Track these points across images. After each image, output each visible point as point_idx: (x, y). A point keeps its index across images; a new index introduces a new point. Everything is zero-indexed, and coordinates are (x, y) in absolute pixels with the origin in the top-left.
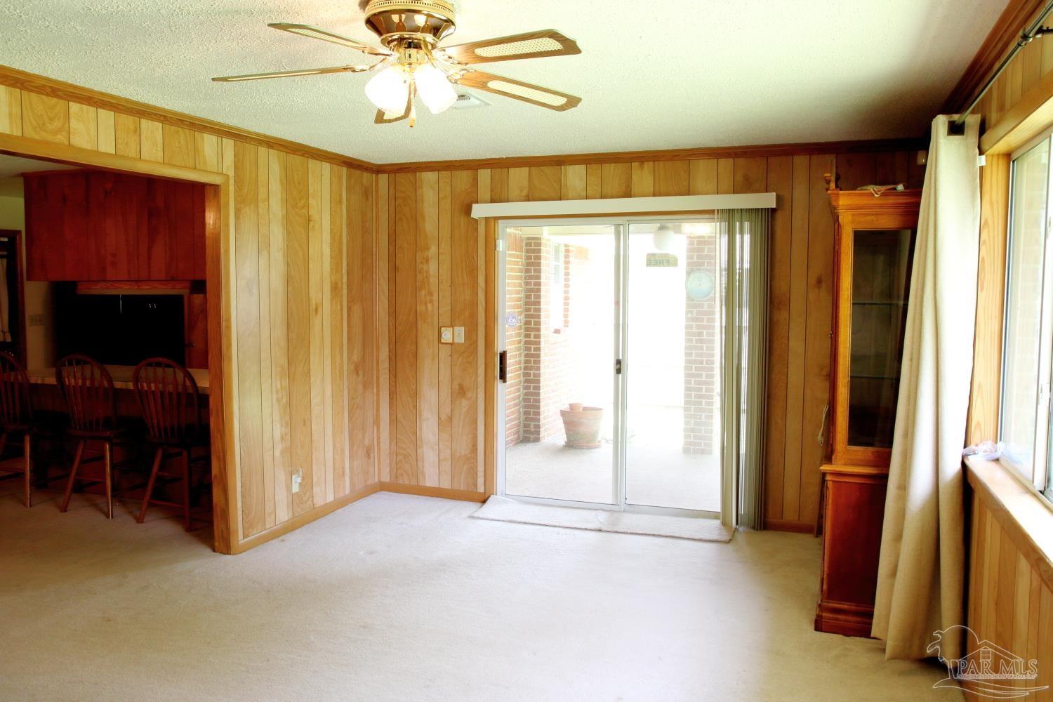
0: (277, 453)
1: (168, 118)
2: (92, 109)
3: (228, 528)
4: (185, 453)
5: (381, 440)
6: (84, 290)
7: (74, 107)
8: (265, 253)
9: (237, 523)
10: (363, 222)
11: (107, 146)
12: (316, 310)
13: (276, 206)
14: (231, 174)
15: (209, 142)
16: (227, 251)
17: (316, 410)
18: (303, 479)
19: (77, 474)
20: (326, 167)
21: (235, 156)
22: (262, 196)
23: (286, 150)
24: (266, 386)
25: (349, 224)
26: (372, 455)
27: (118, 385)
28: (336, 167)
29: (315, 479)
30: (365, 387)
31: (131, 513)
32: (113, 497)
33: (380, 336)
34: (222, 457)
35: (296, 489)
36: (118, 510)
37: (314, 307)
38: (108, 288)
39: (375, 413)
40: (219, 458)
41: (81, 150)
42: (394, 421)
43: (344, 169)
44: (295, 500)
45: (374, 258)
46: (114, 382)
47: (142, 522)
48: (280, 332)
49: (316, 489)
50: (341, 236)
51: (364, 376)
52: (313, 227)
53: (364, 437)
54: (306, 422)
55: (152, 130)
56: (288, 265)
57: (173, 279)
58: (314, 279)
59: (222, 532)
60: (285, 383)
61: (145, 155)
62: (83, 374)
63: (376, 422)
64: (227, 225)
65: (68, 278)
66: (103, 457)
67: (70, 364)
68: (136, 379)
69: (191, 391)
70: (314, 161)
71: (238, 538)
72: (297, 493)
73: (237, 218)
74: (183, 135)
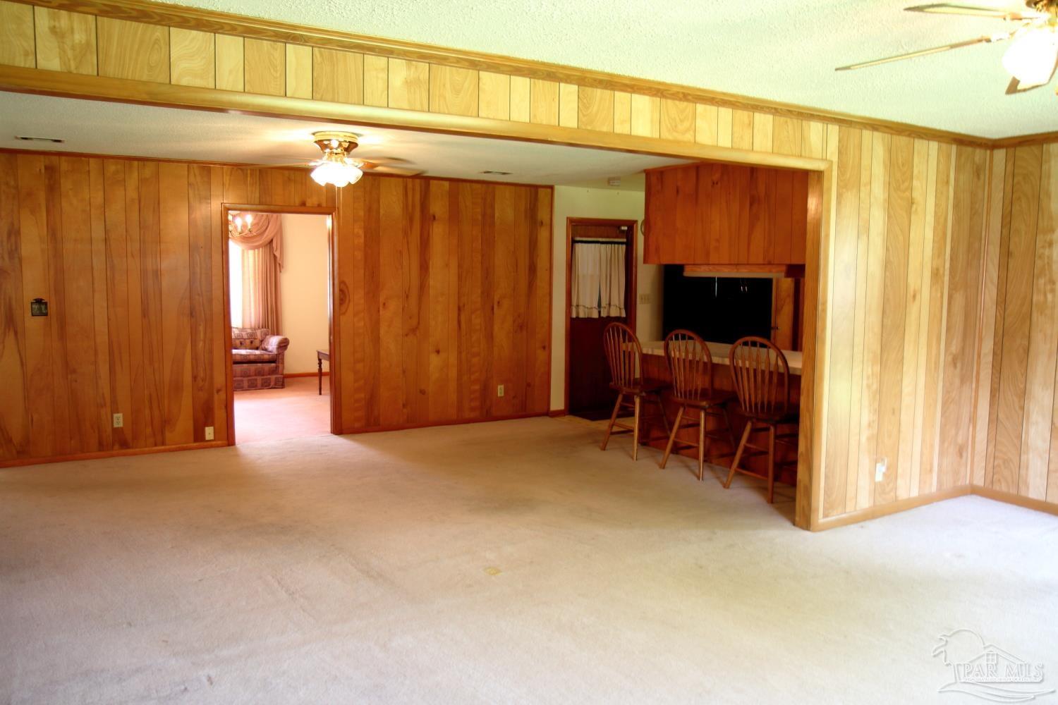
0: (864, 439)
1: (779, 110)
2: (714, 108)
3: (809, 504)
4: (772, 429)
5: (977, 439)
6: (689, 273)
7: (700, 108)
8: (865, 238)
9: (819, 501)
10: (972, 203)
11: (725, 141)
12: (914, 297)
13: (878, 190)
14: (835, 159)
15: (815, 128)
16: (827, 236)
17: (906, 400)
18: (888, 469)
19: (676, 437)
20: (934, 146)
21: (839, 141)
22: (864, 179)
23: (891, 131)
24: (857, 370)
25: (956, 206)
26: (964, 454)
27: (716, 360)
28: (944, 146)
29: (900, 471)
30: (962, 381)
31: (718, 478)
32: (705, 461)
33: (984, 328)
34: (809, 435)
35: (879, 477)
36: (708, 474)
37: (912, 294)
38: (710, 271)
39: (972, 409)
40: (806, 437)
41: (703, 146)
42: (994, 420)
43: (954, 147)
44: (878, 489)
45: (983, 242)
46: (713, 358)
47: (728, 488)
48: (875, 318)
49: (900, 481)
50: (946, 220)
51: (962, 369)
52: (916, 209)
53: (957, 434)
54: (896, 412)
55: (764, 121)
56: (887, 249)
57: (770, 264)
58: (914, 263)
59: (803, 507)
60: (877, 368)
61: (756, 147)
62: (686, 347)
63: (973, 420)
64: (829, 211)
65: (678, 262)
66: (698, 425)
67: (677, 338)
68: (733, 356)
69: (782, 370)
70: (921, 141)
71: (818, 516)
72: (880, 482)
73: (839, 203)
74: (791, 124)
